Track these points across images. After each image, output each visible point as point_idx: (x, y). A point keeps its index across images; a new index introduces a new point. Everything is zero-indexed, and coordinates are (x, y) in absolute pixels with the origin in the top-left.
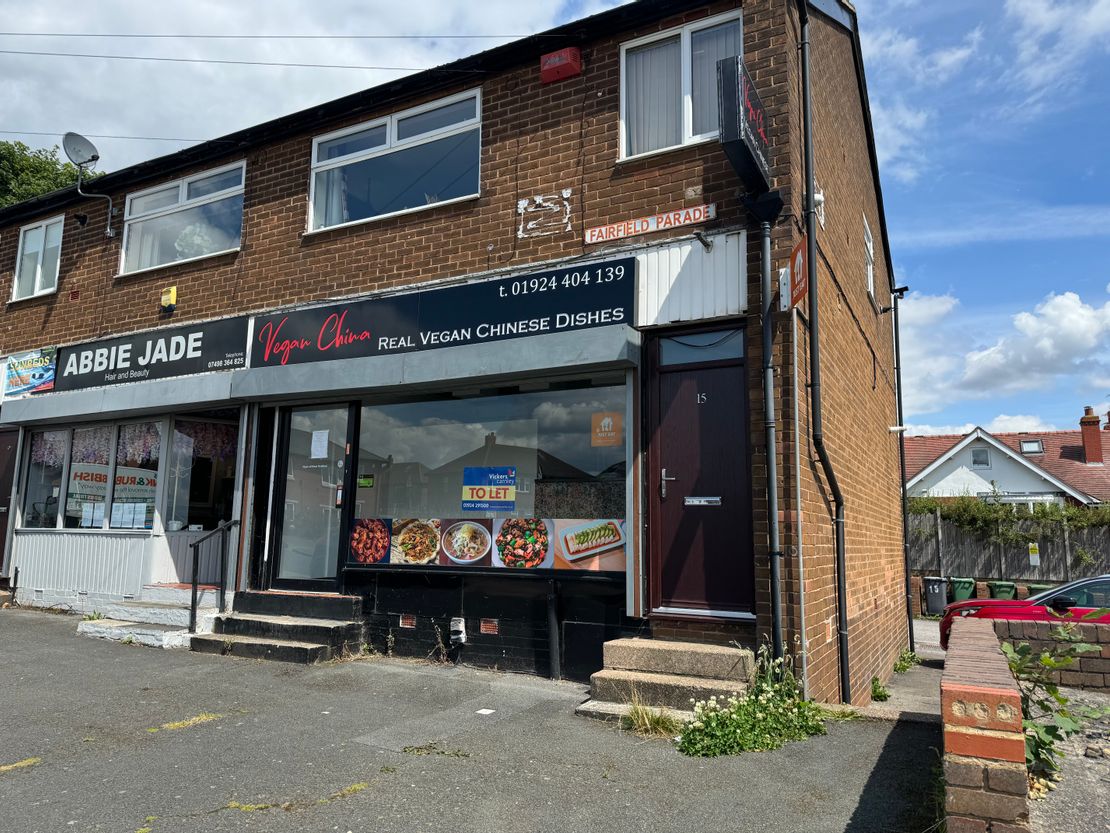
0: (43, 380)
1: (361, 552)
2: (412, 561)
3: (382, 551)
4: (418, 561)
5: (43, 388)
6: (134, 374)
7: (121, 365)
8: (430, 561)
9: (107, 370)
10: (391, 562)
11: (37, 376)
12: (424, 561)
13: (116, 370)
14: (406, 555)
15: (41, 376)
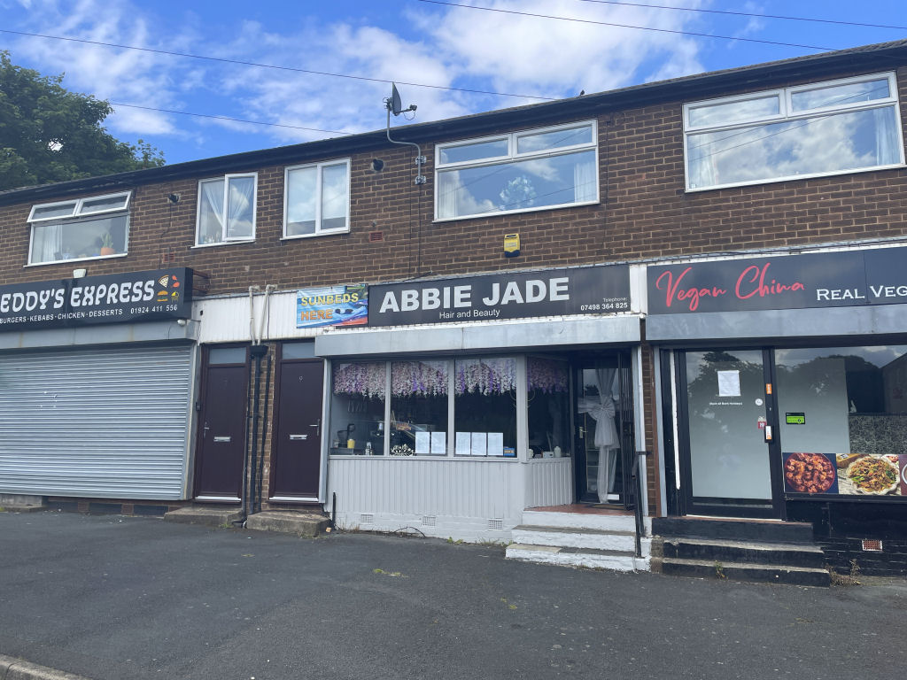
0: (350, 316)
1: (799, 482)
2: (866, 492)
3: (827, 483)
4: (875, 492)
5: (351, 323)
6: (476, 313)
7: (458, 304)
8: (889, 493)
9: (441, 308)
10: (840, 493)
11: (343, 311)
12: (883, 492)
13: (453, 309)
14: (858, 486)
15: (348, 312)
